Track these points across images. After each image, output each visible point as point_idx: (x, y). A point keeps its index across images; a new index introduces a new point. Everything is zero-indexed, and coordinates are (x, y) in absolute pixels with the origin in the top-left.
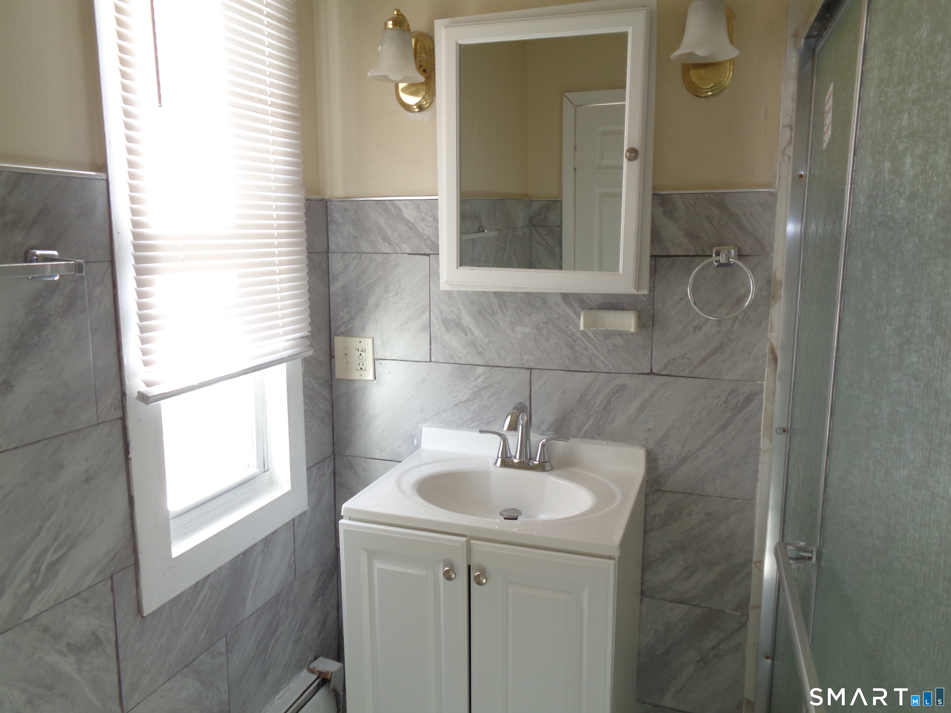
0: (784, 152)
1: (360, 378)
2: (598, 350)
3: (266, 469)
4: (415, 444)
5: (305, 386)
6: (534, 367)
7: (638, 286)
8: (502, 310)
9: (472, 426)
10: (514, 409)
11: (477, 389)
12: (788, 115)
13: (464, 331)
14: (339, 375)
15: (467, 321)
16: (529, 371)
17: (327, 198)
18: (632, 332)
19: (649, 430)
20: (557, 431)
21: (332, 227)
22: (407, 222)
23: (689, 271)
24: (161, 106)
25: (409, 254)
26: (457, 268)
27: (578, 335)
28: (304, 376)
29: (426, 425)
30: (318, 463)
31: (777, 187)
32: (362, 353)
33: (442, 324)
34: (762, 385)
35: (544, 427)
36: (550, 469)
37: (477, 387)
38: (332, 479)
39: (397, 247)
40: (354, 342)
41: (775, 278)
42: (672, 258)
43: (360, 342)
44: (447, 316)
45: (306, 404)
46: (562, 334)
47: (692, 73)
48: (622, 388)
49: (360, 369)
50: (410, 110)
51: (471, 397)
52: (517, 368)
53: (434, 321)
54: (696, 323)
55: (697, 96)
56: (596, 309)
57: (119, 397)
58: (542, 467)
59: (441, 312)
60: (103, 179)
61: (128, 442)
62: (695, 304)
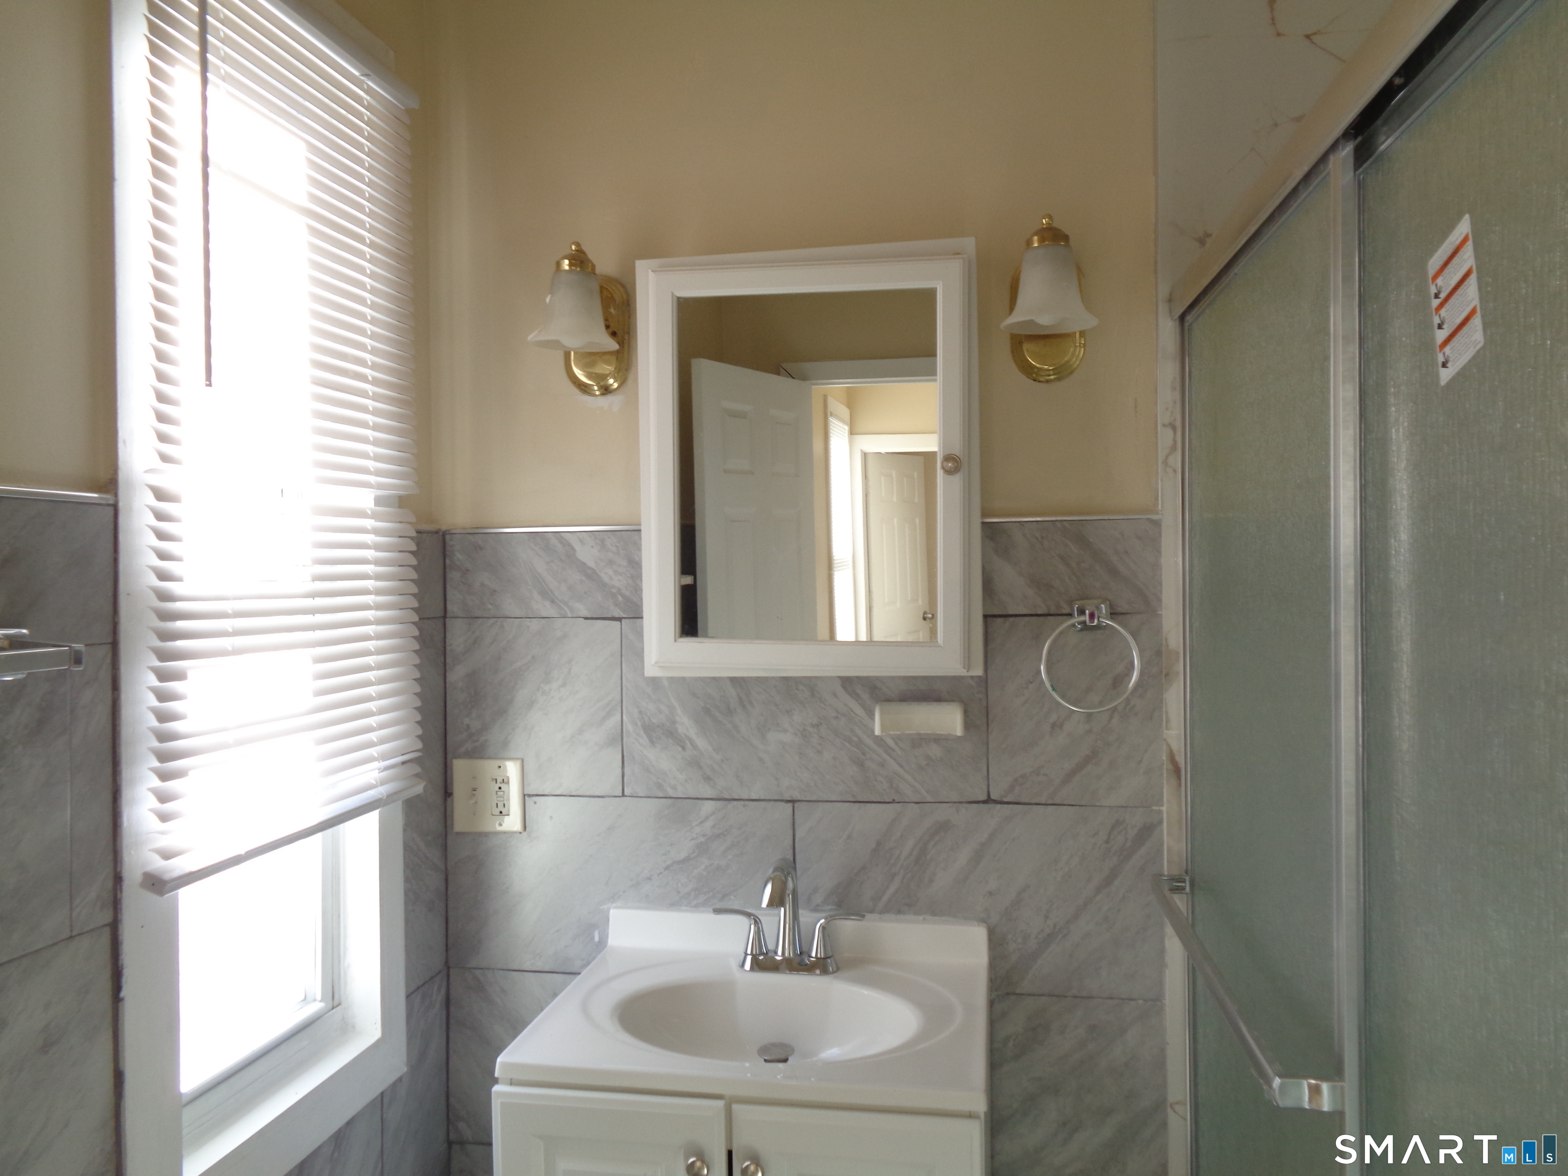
0: (1165, 462)
1: (499, 829)
2: (901, 766)
3: (335, 1004)
4: (597, 939)
5: (407, 847)
6: (799, 798)
7: (968, 663)
8: (744, 707)
9: (695, 902)
10: (775, 870)
11: (703, 840)
12: (1167, 409)
13: (681, 742)
14: (460, 824)
15: (686, 725)
16: (790, 805)
17: (444, 528)
18: (959, 737)
19: (990, 893)
20: (839, 905)
21: (454, 576)
22: (583, 568)
23: (1038, 640)
24: (211, 386)
25: (586, 618)
26: (675, 641)
27: (869, 741)
28: (405, 831)
29: (614, 905)
30: (424, 984)
31: (1160, 512)
32: (502, 786)
33: (642, 732)
34: (1160, 812)
35: (818, 899)
36: (835, 969)
37: (704, 836)
38: (444, 1012)
39: (566, 609)
40: (489, 766)
41: (1167, 646)
42: (1011, 619)
43: (500, 767)
44: (652, 719)
45: (407, 880)
46: (844, 742)
47: (1026, 346)
48: (943, 827)
49: (498, 814)
50: (587, 393)
51: (694, 852)
52: (770, 800)
53: (628, 726)
54: (1053, 718)
55: (1035, 380)
56: (896, 701)
57: (110, 884)
58: (822, 966)
59: (640, 712)
60: (109, 505)
61: (120, 969)
62: (1054, 689)
